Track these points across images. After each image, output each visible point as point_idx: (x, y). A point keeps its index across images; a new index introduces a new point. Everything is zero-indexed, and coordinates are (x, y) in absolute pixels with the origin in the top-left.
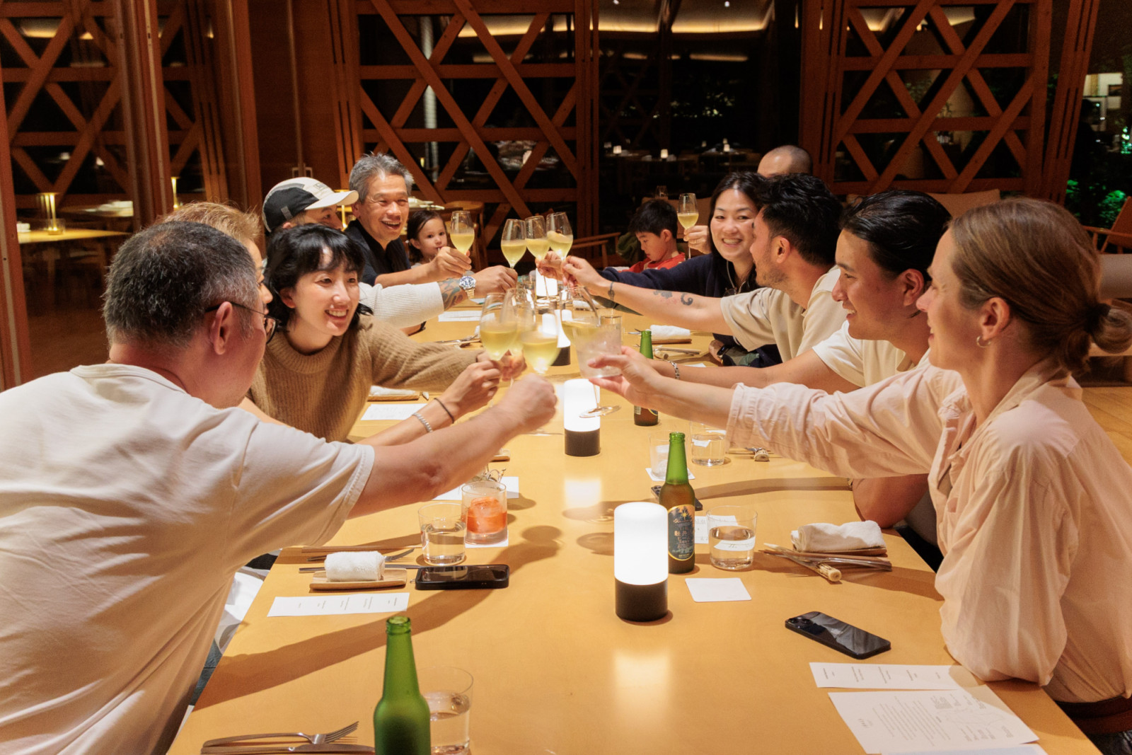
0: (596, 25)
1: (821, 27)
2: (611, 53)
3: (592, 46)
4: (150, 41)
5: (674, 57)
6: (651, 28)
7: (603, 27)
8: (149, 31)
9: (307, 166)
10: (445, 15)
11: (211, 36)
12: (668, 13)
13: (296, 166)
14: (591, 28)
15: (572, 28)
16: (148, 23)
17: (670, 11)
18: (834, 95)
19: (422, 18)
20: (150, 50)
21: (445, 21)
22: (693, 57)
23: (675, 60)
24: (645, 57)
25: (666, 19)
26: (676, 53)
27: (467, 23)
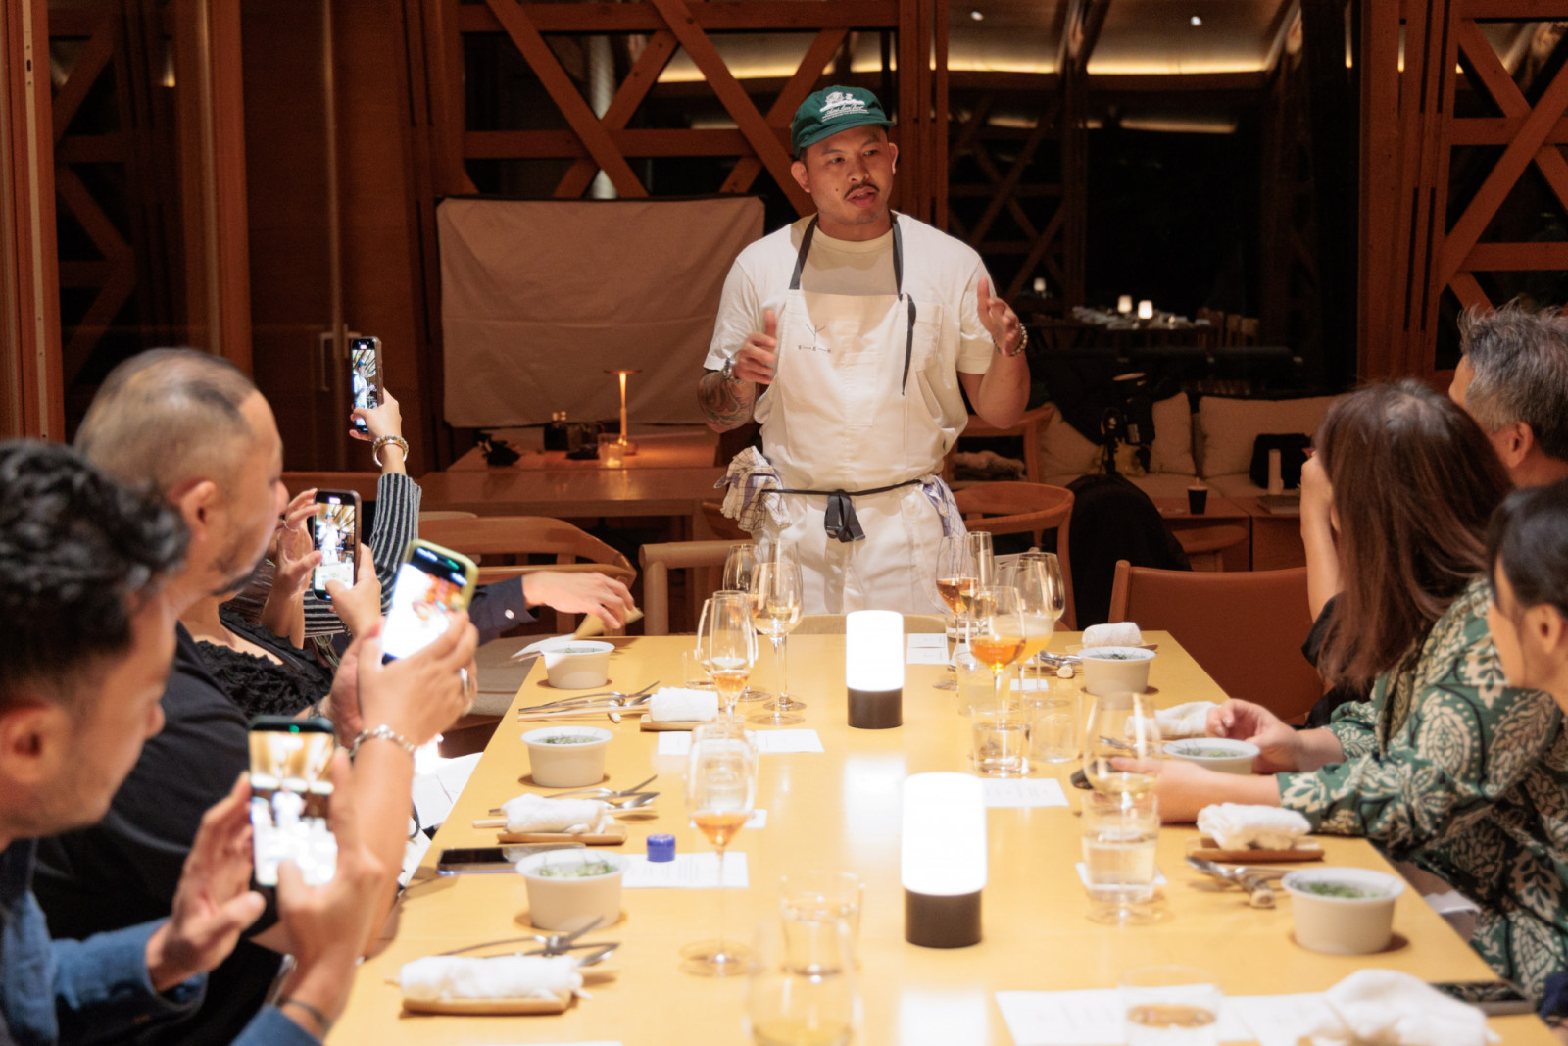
0: (942, 61)
1: (1401, 66)
2: (966, 116)
3: (934, 103)
4: (29, 76)
5: (1092, 125)
6: (1046, 67)
7: (955, 64)
8: (28, 55)
9: (352, 329)
10: (636, 32)
11: (171, 82)
12: (1079, 37)
13: (329, 329)
14: (933, 65)
15: (893, 66)
16: (28, 40)
17: (1084, 31)
18: (1433, 191)
19: (594, 39)
20: (30, 93)
21: (636, 45)
22: (1127, 124)
23: (1094, 131)
24: (1033, 125)
25: (1075, 48)
26: (1095, 118)
27: (681, 52)
